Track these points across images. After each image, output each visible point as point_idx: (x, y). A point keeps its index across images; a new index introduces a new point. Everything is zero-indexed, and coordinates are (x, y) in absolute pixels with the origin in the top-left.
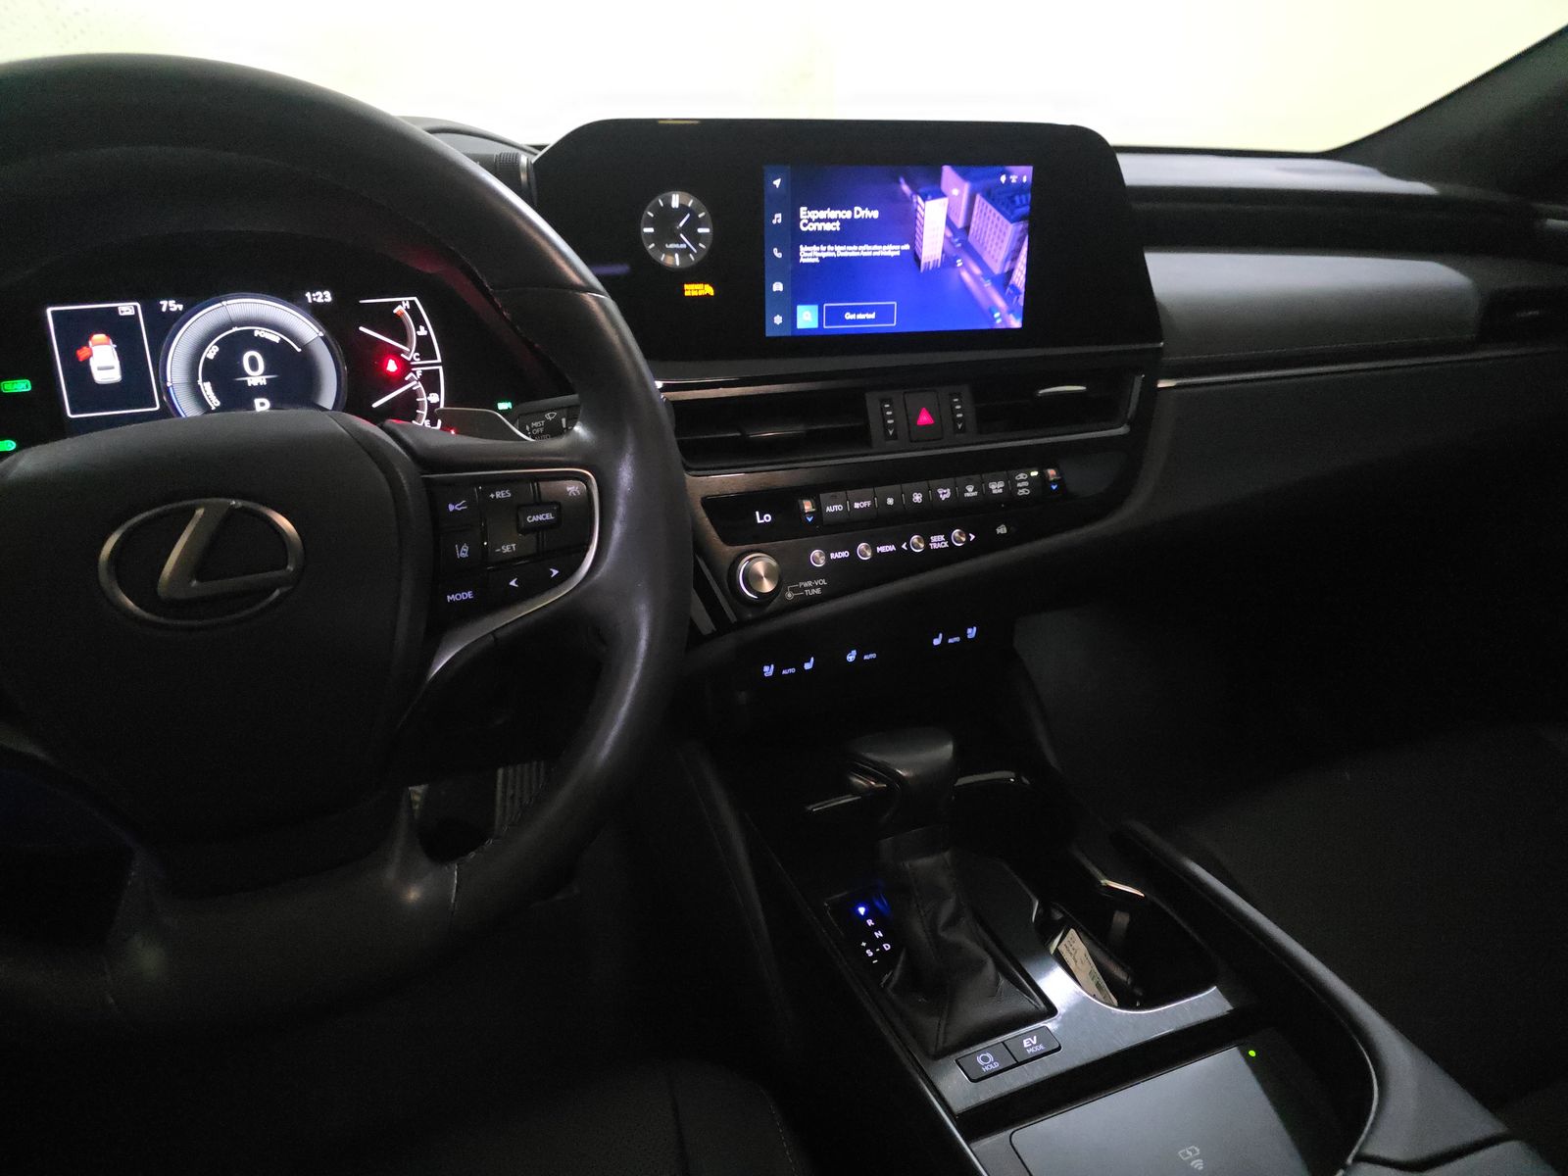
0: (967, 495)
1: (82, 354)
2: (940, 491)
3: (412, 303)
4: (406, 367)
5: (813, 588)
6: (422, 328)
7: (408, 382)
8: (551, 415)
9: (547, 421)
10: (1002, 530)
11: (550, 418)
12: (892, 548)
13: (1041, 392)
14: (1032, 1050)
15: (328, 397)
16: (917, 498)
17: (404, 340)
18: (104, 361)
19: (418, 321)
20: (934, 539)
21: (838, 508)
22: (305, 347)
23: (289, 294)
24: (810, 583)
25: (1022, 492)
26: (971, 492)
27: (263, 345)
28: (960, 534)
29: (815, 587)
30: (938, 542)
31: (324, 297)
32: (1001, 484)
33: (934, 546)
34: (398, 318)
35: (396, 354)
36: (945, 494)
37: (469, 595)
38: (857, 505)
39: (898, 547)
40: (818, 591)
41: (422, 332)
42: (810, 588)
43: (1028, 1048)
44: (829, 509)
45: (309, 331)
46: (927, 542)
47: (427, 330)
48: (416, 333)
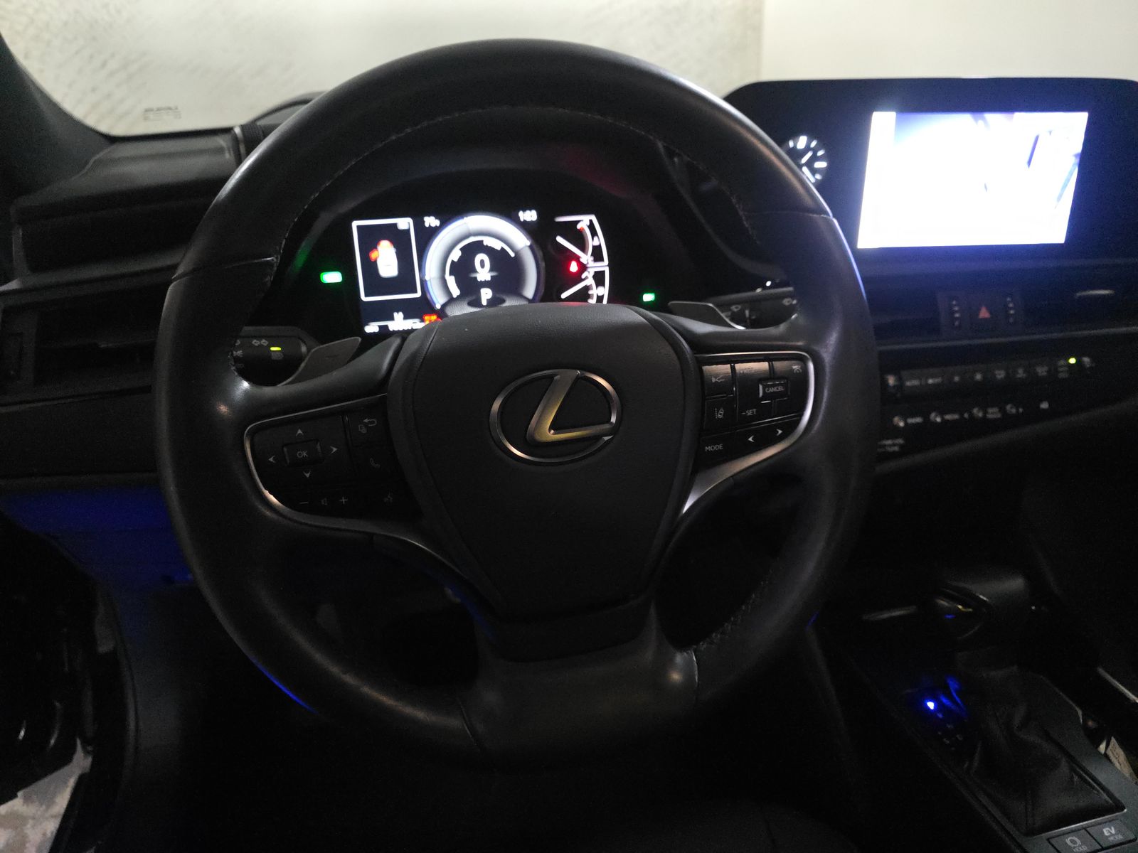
0: (1019, 376)
1: (373, 255)
2: (997, 372)
3: (591, 221)
4: (583, 268)
5: (892, 445)
6: (596, 238)
7: (584, 280)
8: (737, 308)
9: (733, 312)
10: (1045, 405)
11: (735, 310)
12: (956, 417)
13: (1078, 294)
14: (1112, 838)
15: (529, 291)
16: (978, 377)
17: (583, 249)
18: (386, 260)
19: (594, 233)
20: (990, 410)
21: (915, 382)
22: (517, 253)
23: (509, 213)
24: (889, 442)
25: (1061, 375)
26: (1021, 373)
27: (489, 251)
28: (1011, 408)
29: (894, 445)
30: (993, 413)
31: (530, 216)
32: (1046, 368)
33: (990, 416)
34: (581, 232)
35: (577, 259)
36: (1000, 374)
37: (720, 447)
38: (930, 381)
39: (962, 415)
40: (896, 449)
41: (596, 243)
42: (890, 446)
43: (1109, 836)
44: (908, 384)
45: (521, 241)
46: (985, 413)
47: (600, 240)
48: (592, 243)
